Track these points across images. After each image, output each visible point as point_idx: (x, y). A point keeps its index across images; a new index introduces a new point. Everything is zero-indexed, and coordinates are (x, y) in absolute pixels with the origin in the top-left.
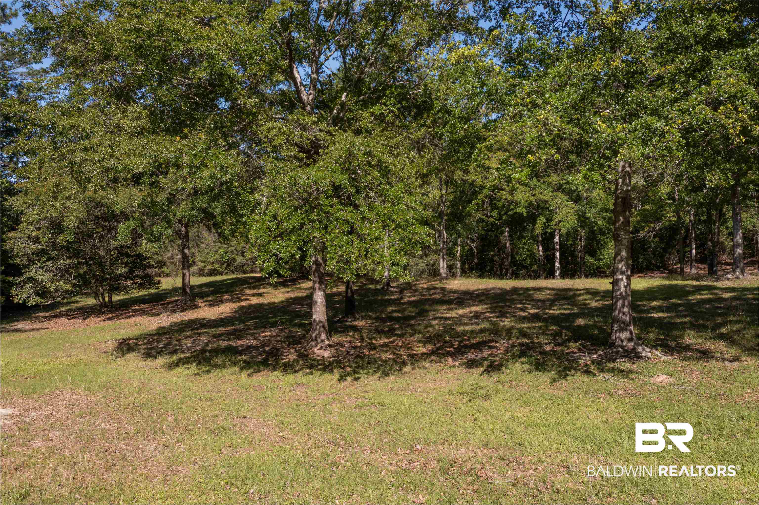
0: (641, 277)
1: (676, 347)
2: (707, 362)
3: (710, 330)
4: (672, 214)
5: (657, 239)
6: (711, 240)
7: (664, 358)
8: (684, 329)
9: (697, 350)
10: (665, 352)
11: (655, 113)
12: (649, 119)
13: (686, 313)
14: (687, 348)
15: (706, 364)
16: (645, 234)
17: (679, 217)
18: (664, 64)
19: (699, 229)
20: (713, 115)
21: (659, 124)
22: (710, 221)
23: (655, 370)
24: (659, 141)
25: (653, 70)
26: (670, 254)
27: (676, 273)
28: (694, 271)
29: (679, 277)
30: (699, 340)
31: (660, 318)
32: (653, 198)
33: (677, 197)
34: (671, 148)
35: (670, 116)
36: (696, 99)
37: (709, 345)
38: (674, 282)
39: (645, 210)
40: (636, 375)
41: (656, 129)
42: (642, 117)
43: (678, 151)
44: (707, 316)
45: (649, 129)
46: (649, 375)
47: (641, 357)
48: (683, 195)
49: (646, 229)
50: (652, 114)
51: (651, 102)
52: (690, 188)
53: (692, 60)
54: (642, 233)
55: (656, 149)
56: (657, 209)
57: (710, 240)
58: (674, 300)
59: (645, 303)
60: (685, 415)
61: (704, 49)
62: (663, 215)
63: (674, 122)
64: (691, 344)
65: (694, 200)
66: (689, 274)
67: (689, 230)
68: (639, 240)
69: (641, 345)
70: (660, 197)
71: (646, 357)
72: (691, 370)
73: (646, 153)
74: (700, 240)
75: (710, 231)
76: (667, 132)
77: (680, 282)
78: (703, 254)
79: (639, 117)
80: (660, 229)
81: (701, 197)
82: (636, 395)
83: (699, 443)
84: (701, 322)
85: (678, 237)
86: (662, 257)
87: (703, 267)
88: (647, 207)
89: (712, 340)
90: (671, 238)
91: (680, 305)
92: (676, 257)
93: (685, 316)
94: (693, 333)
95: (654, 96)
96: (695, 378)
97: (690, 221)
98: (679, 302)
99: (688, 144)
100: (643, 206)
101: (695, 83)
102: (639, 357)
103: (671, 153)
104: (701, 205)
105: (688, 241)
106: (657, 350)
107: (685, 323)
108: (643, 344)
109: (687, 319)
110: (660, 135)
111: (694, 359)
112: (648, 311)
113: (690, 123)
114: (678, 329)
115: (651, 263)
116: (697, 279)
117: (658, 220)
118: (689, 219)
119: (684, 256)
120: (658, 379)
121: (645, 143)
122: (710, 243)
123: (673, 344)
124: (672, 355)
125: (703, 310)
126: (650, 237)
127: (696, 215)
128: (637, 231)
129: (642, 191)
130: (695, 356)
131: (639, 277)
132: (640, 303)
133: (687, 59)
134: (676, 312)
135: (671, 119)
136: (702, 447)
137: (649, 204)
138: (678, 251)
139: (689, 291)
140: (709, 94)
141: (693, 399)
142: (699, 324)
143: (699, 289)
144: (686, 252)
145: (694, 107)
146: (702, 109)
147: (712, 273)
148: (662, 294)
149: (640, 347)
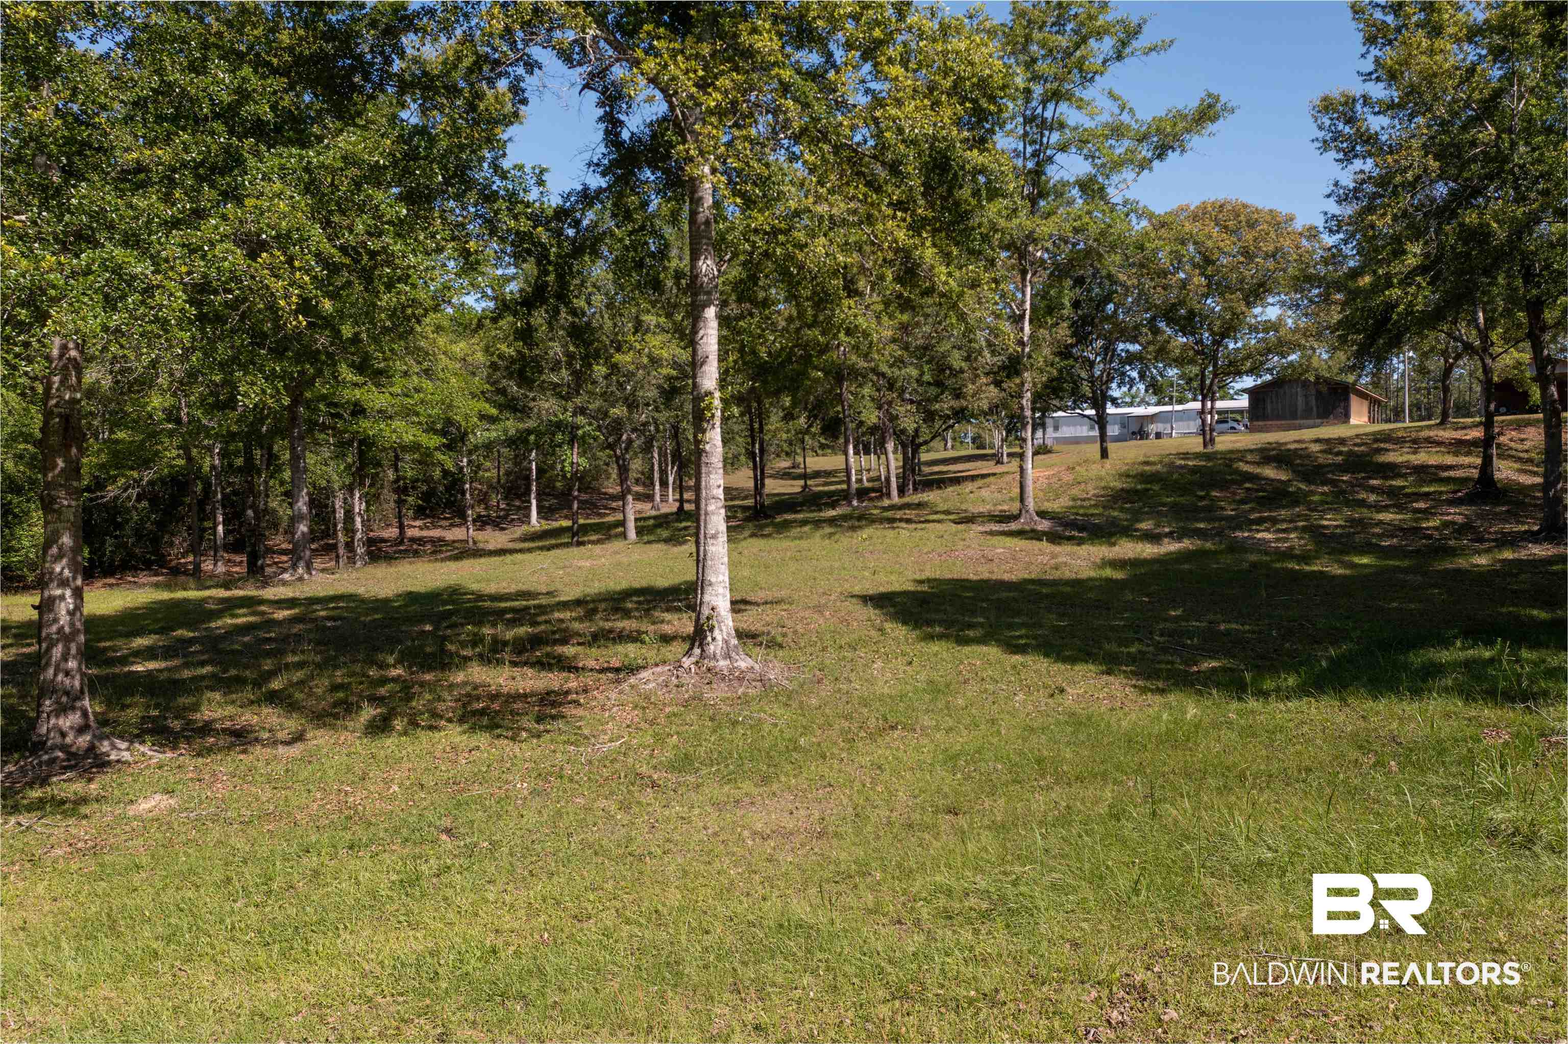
0: (111, 586)
1: (183, 730)
2: (244, 752)
3: (249, 688)
4: (175, 453)
5: (144, 504)
6: (254, 507)
7: (158, 757)
8: (199, 690)
9: (224, 730)
10: (162, 745)
11: (131, 241)
12: (118, 252)
13: (205, 657)
14: (206, 729)
15: (242, 757)
16: (117, 492)
17: (190, 459)
18: (151, 143)
19: (229, 484)
20: (249, 266)
21: (141, 268)
22: (249, 469)
23: (138, 786)
24: (143, 302)
25: (127, 150)
26: (173, 535)
27: (186, 573)
28: (221, 568)
29: (192, 583)
30: (230, 710)
31: (149, 673)
32: (134, 416)
33: (185, 419)
34: (166, 321)
35: (164, 254)
36: (216, 227)
37: (248, 718)
38: (180, 594)
39: (117, 442)
40: (96, 806)
41: (134, 277)
42: (103, 246)
43: (182, 330)
44: (245, 660)
45: (120, 275)
46: (126, 799)
47: (109, 763)
48: (199, 413)
49: (121, 481)
50: (125, 244)
51: (122, 218)
52: (211, 400)
53: (208, 147)
54: (112, 491)
55: (136, 319)
56: (143, 441)
57: (251, 507)
58: (180, 632)
59: (119, 642)
60: (200, 870)
61: (231, 132)
62: (157, 453)
63: (172, 268)
64: (214, 721)
65: (220, 425)
66: (212, 576)
67: (210, 485)
68: (104, 505)
69: (108, 738)
70: (150, 416)
71: (118, 761)
72: (214, 774)
73: (112, 324)
74: (233, 505)
75: (251, 489)
76: (158, 287)
77: (192, 594)
78: (239, 532)
79: (96, 244)
80: (151, 483)
81: (231, 421)
82: (95, 851)
83: (228, 921)
84: (233, 672)
85: (188, 500)
86: (156, 541)
87: (238, 559)
88: (121, 435)
89: (255, 708)
90: (175, 502)
91: (191, 641)
92: (184, 540)
93: (203, 664)
94: (217, 696)
95: (130, 206)
96: (221, 790)
97: (213, 467)
98: (191, 634)
99: (202, 318)
100: (112, 432)
101: (214, 194)
102: (102, 764)
103: (166, 331)
104: (232, 436)
105: (208, 508)
106: (143, 742)
107: (203, 677)
108: (113, 734)
109: (207, 670)
110: (145, 291)
111: (220, 750)
112: (124, 661)
113: (205, 276)
114: (189, 692)
115: (131, 555)
116: (226, 586)
117: (146, 463)
118: (209, 462)
119: (201, 538)
120: (144, 806)
121: (110, 304)
122: (250, 513)
123: (176, 725)
124: (174, 748)
125: (237, 647)
126: (129, 498)
127: (224, 454)
128: (99, 485)
129: (110, 401)
130: (221, 743)
131: (105, 586)
132: (108, 644)
133: (196, 143)
134: (184, 656)
135: (167, 260)
136: (233, 928)
137: (127, 428)
138: (190, 528)
139: (211, 611)
140: (241, 222)
141: (216, 832)
142: (229, 678)
143: (230, 606)
144: (204, 530)
145: (212, 245)
146: (227, 251)
147: (255, 571)
148: (157, 621)
149: (106, 743)
